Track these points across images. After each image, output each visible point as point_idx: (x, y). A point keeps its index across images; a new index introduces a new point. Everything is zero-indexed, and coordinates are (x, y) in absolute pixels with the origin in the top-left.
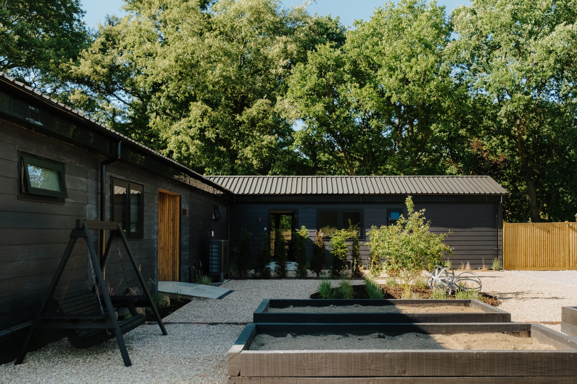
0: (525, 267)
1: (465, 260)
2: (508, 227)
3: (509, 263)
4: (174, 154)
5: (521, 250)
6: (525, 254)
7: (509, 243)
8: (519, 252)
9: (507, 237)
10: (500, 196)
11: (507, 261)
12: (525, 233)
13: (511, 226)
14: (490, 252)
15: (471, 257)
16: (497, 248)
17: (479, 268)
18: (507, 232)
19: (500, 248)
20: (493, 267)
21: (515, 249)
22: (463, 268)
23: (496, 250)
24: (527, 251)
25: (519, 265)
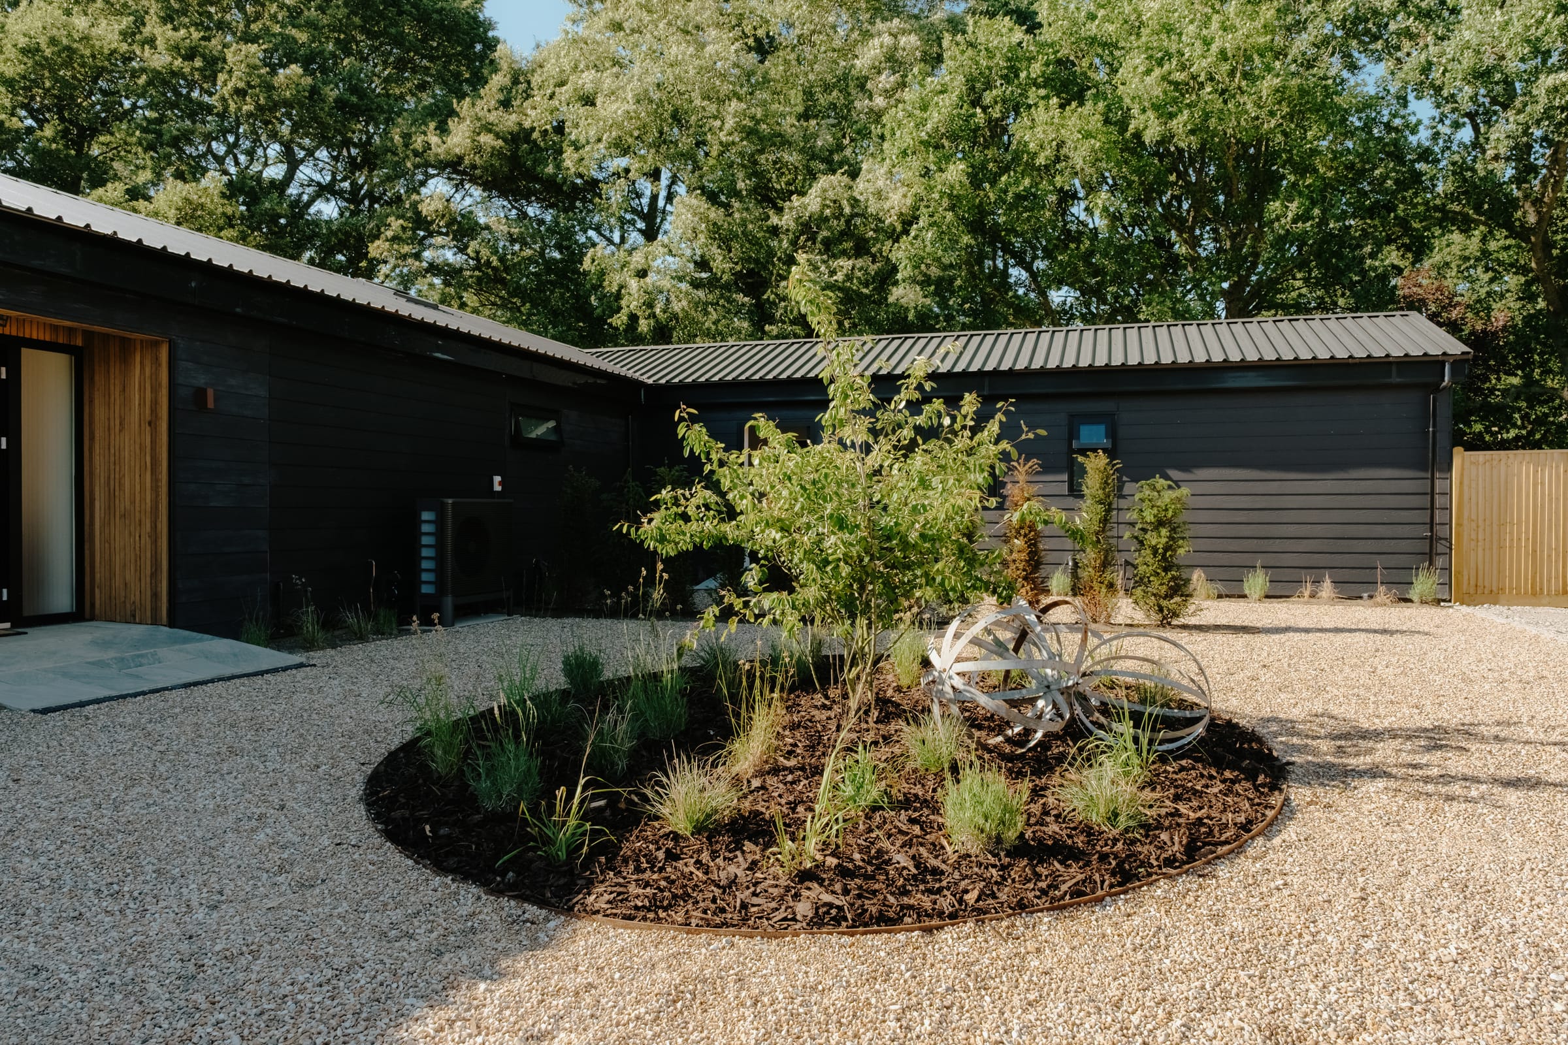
0: (1534, 595)
1: (1316, 572)
2: (1472, 463)
3: (1473, 582)
4: (642, 322)
5: (1519, 539)
6: (1534, 551)
7: (1474, 517)
8: (1511, 547)
9: (1466, 497)
10: (1443, 363)
11: (1465, 573)
12: (1535, 485)
13: (1481, 459)
14: (1404, 546)
15: (1338, 560)
16: (1432, 531)
17: (1365, 595)
18: (1466, 482)
19: (1441, 531)
20: (1414, 593)
21: (1495, 537)
22: (1307, 593)
23: (1425, 538)
24: (1542, 543)
25: (1511, 589)
